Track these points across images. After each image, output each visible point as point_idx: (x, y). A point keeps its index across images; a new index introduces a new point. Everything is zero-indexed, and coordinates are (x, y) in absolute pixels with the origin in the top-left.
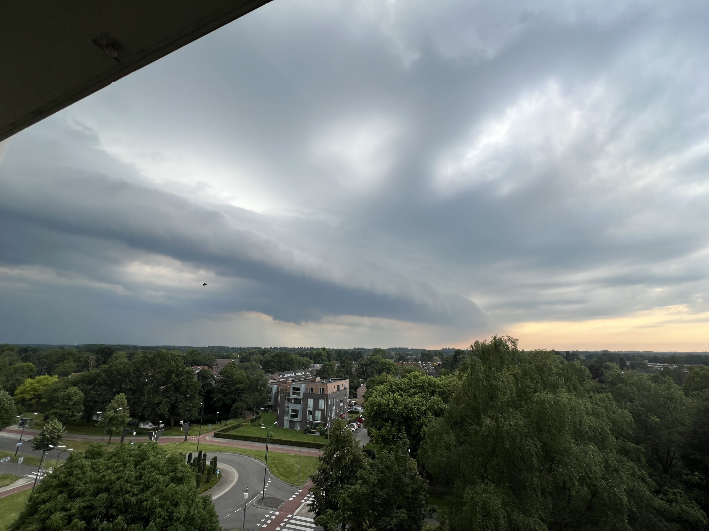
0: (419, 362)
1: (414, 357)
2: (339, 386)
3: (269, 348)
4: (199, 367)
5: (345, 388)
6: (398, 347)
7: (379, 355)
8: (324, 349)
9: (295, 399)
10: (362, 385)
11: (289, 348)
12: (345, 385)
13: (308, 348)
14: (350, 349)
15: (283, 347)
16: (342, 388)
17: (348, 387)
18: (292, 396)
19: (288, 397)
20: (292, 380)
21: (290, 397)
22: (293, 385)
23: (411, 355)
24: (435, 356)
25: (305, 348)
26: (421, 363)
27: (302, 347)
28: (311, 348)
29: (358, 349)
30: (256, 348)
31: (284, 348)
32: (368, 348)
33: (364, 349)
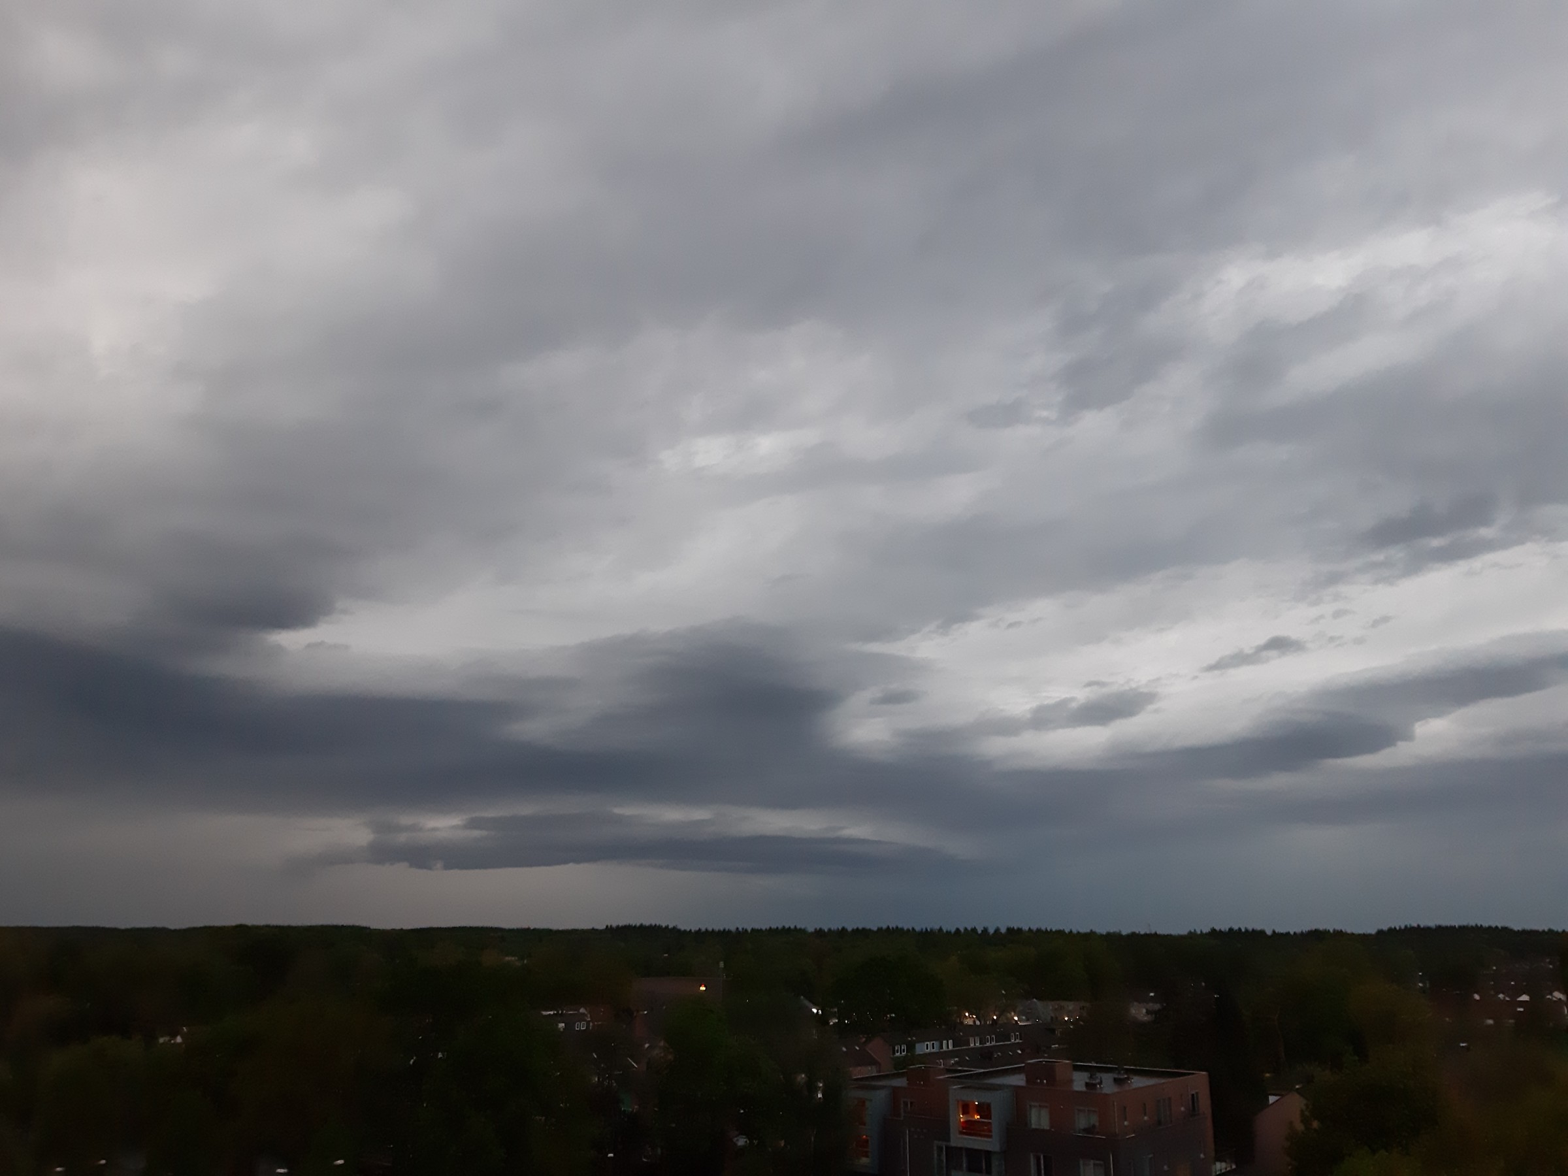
2: (1164, 1104)
3: (836, 928)
4: (582, 1010)
5: (1194, 1111)
6: (1431, 923)
9: (973, 1154)
10: (1272, 1099)
11: (917, 929)
12: (1194, 1097)
13: (997, 930)
15: (892, 925)
16: (1180, 1109)
17: (1205, 1105)
18: (958, 1140)
19: (944, 1144)
20: (949, 1072)
21: (953, 1144)
22: (960, 1092)
25: (985, 930)
26: (1564, 998)
27: (974, 930)
28: (1010, 931)
29: (1232, 933)
30: (786, 932)
31: (897, 931)
32: (1280, 930)
33: (1257, 936)
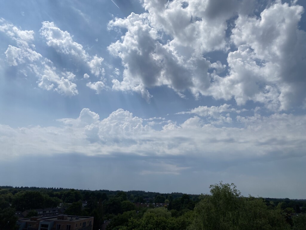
0: (154, 203)
1: (150, 198)
2: (84, 223)
3: (20, 187)
5: (90, 225)
6: (137, 190)
7: (121, 196)
8: (73, 190)
11: (40, 188)
12: (90, 222)
13: (58, 188)
14: (96, 191)
16: (87, 225)
17: (92, 224)
22: (41, 222)
23: (147, 197)
24: (166, 199)
29: (104, 191)
30: (7, 187)
31: (35, 188)
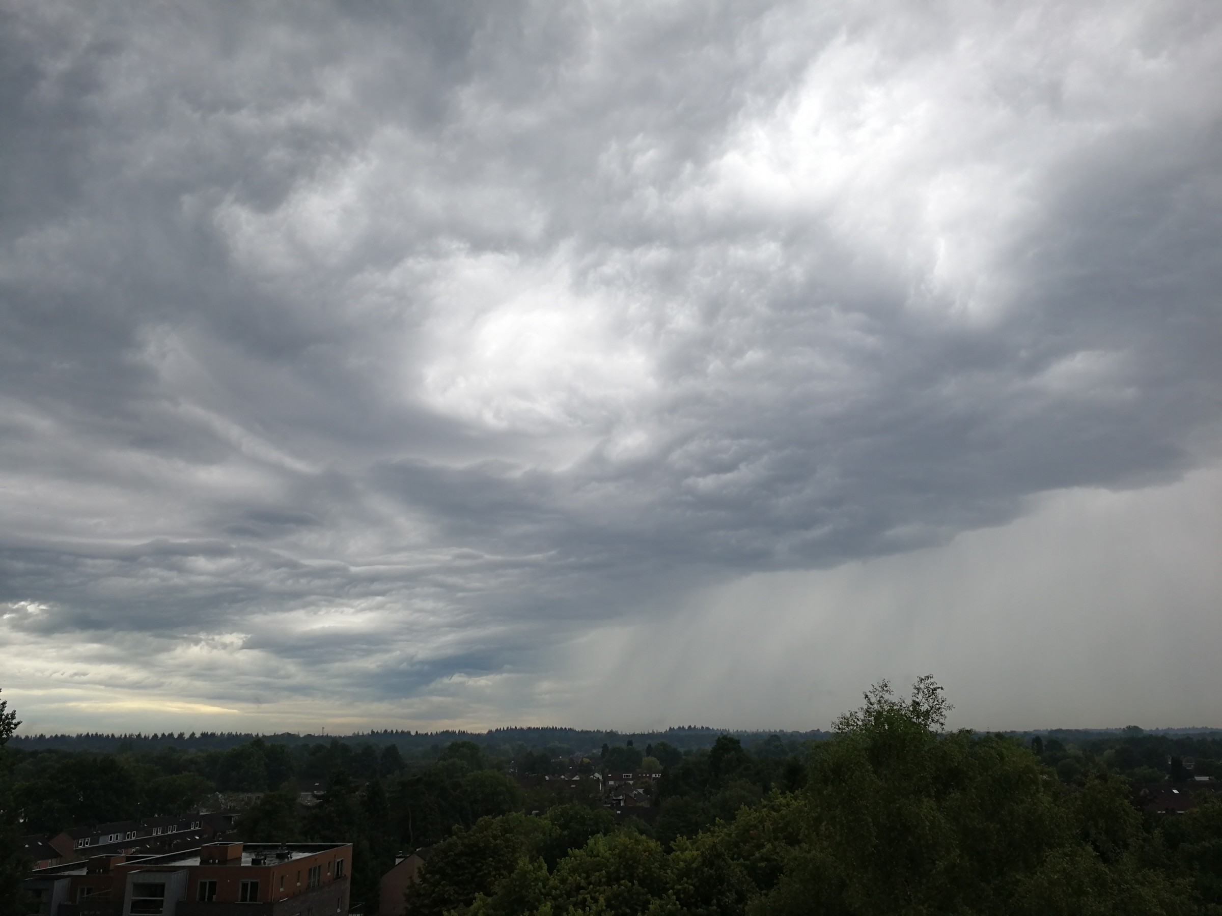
0: (597, 775)
2: (315, 872)
5: (338, 877)
6: (525, 726)
12: (340, 864)
16: (328, 876)
17: (348, 871)
20: (128, 859)
22: (135, 876)
26: (601, 778)
